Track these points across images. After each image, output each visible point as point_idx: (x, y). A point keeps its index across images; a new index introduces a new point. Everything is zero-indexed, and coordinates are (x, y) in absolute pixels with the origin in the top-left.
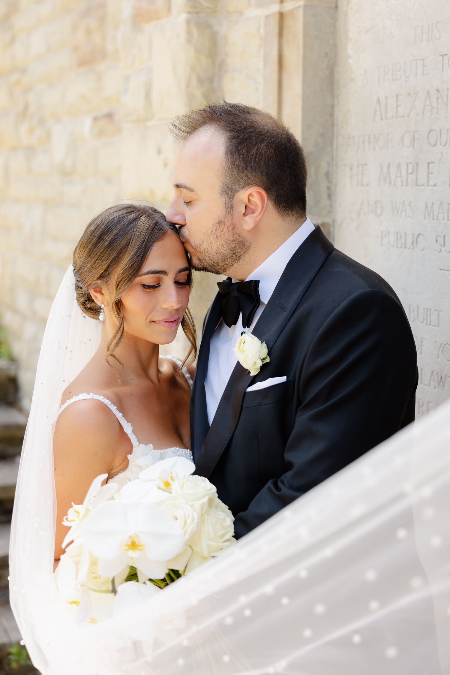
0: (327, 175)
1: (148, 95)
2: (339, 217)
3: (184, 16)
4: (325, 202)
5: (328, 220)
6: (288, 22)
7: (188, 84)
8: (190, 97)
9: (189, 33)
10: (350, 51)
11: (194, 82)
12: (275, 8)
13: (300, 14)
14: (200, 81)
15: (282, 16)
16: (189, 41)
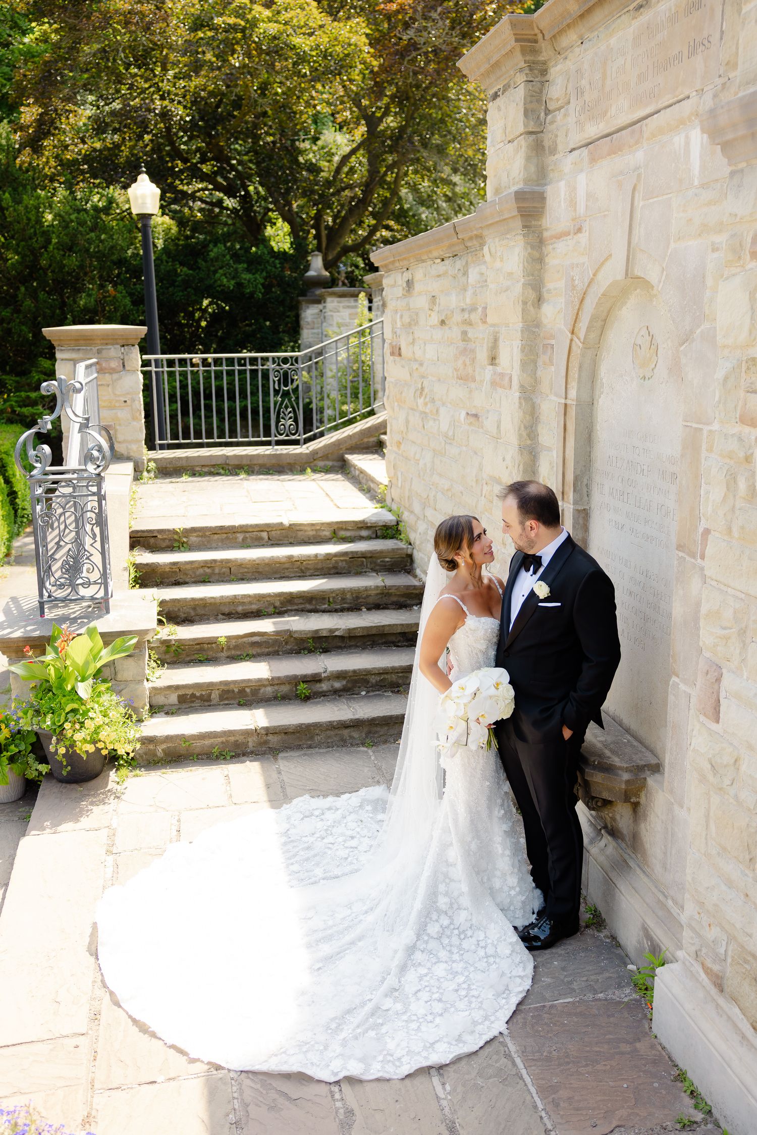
0: (587, 485)
1: (498, 427)
2: (592, 507)
3: (518, 394)
4: (586, 498)
5: (587, 507)
6: (568, 409)
7: (520, 429)
8: (520, 436)
9: (520, 403)
10: (598, 428)
11: (523, 428)
12: (563, 401)
13: (574, 408)
14: (526, 428)
15: (566, 405)
16: (520, 408)
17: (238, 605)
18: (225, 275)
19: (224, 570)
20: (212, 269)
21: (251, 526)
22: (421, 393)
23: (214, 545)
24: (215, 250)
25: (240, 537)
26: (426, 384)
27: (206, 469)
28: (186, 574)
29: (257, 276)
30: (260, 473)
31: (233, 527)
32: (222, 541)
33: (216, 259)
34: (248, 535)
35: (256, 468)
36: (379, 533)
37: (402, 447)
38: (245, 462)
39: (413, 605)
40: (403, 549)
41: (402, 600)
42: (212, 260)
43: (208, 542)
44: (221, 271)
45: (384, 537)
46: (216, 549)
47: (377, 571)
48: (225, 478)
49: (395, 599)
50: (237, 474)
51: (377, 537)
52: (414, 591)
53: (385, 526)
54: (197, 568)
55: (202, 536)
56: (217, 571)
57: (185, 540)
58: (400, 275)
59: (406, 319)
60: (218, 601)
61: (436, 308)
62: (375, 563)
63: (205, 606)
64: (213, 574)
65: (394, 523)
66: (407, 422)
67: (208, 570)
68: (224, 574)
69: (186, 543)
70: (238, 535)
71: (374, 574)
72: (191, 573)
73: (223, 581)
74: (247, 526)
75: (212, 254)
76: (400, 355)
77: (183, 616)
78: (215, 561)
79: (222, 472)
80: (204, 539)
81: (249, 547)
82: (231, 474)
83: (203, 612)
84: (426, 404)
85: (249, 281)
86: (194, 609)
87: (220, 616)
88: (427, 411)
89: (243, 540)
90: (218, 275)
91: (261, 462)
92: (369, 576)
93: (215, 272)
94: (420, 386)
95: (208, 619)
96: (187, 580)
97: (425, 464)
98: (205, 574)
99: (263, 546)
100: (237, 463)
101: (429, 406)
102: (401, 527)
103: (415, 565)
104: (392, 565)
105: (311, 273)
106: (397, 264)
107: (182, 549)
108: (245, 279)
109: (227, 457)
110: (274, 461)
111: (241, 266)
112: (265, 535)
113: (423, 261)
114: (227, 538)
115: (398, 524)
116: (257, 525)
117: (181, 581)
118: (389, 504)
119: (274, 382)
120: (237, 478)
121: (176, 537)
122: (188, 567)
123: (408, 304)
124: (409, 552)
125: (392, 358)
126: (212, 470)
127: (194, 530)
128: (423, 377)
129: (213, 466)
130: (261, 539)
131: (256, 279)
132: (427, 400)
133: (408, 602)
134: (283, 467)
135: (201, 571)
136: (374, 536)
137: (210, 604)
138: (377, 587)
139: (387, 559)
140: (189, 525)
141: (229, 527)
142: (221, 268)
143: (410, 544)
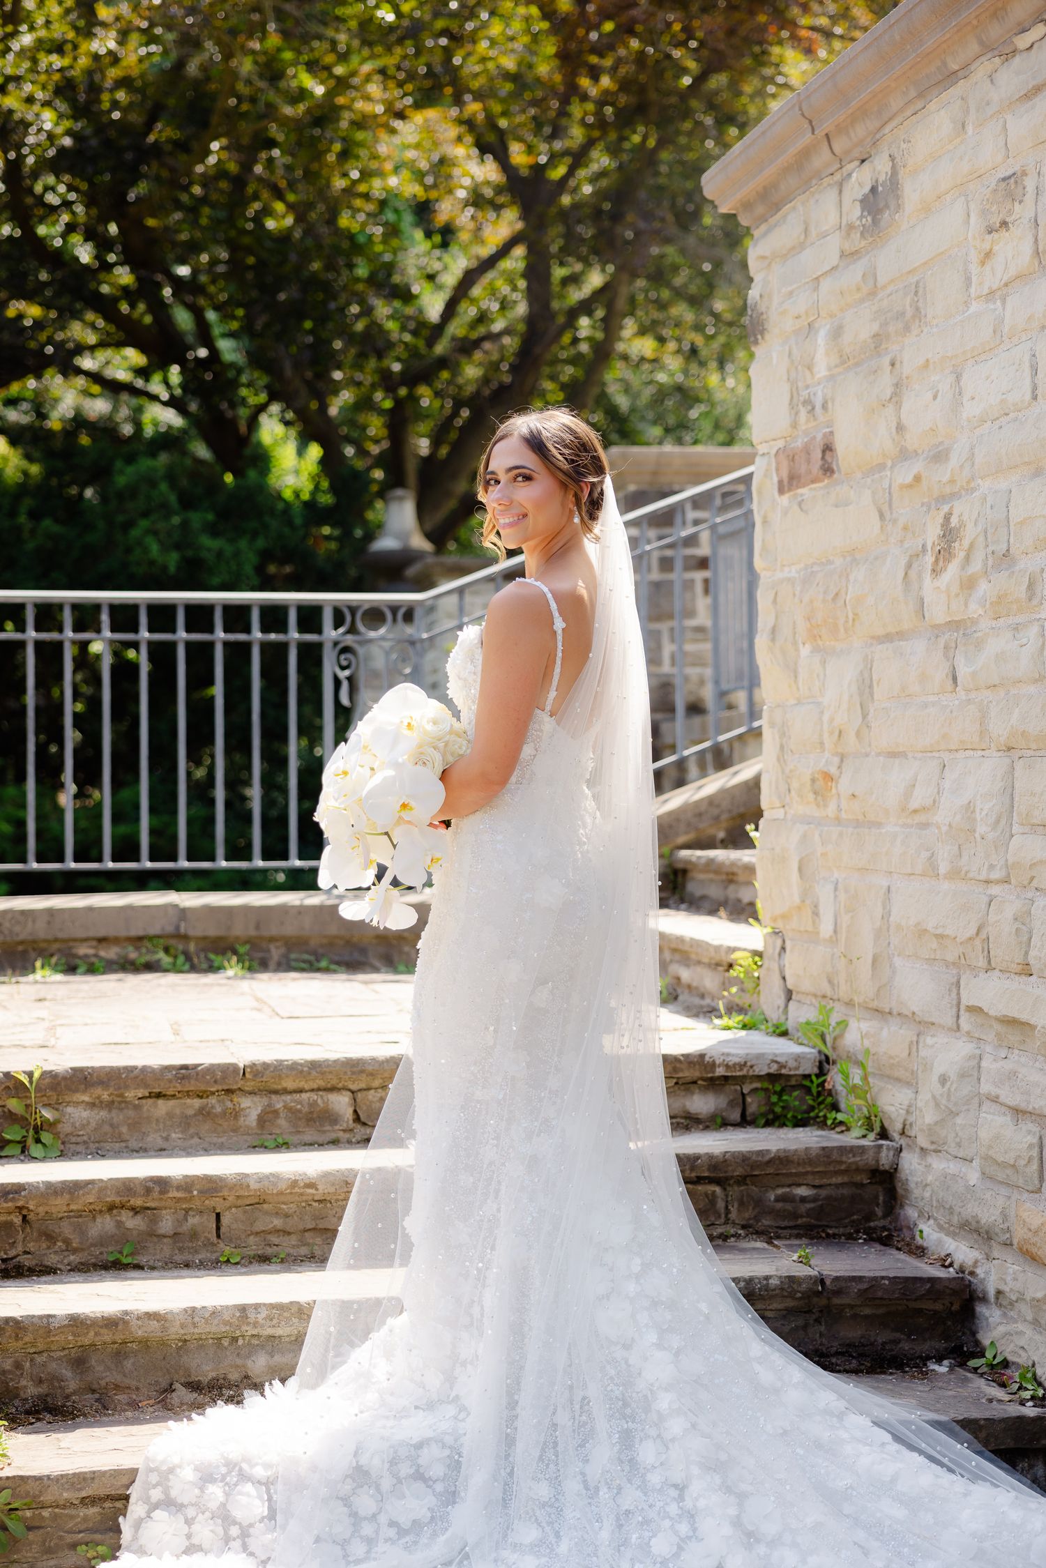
17: (252, 1350)
18: (155, 533)
19: (193, 1221)
20: (120, 518)
21: (296, 1069)
22: (944, 553)
23: (154, 1139)
24: (130, 470)
25: (252, 1108)
26: (963, 510)
27: (111, 953)
28: (50, 1237)
29: (243, 544)
30: (286, 965)
31: (228, 1071)
32: (185, 1123)
33: (131, 492)
34: (279, 1103)
35: (276, 953)
36: (754, 1104)
37: (844, 785)
38: (239, 930)
39: (929, 1358)
40: (862, 1149)
41: (881, 1337)
42: (120, 496)
43: (134, 1126)
44: (144, 523)
45: (773, 1120)
46: (161, 1152)
47: (770, 1236)
48: (172, 978)
49: (852, 1333)
50: (212, 969)
51: (745, 1121)
52: (927, 1305)
53: (772, 1077)
54: (93, 1214)
55: (110, 1105)
56: (166, 1224)
57: (48, 1114)
58: (832, 195)
59: (861, 328)
60: (175, 1331)
61: (1023, 212)
62: (759, 1202)
63: (120, 1353)
64: (152, 1234)
65: (809, 1068)
66: (866, 687)
67: (133, 1223)
68: (194, 1235)
69: (50, 1126)
70: (245, 1102)
71: (759, 1244)
72: (66, 1229)
73: (187, 1266)
74: (278, 1069)
75: (121, 481)
76: (828, 470)
77: (31, 1390)
78: (162, 1183)
79: (166, 960)
80: (117, 1116)
81: (283, 1146)
82: (193, 969)
83: (112, 1377)
84: (968, 585)
85: (220, 554)
86: (80, 1363)
87: (182, 1394)
88: (974, 609)
89: (262, 1121)
90: (135, 533)
91: (290, 930)
92: (743, 1251)
93: (128, 525)
94: (933, 533)
95: (134, 1405)
96: (52, 1259)
97: (969, 808)
98: (122, 1237)
99: (335, 1143)
100: (212, 932)
101: (983, 587)
102: (835, 1079)
103: (911, 1213)
104: (820, 1212)
105: (386, 543)
106: (822, 157)
107: (36, 1150)
108: (209, 550)
109: (183, 913)
110: (333, 930)
111: (198, 518)
112: (341, 1103)
113: (951, 78)
114: (204, 1113)
115: (822, 1072)
116: (314, 1065)
117: (27, 1261)
118: (774, 1015)
119: (337, 683)
120: (211, 978)
121: (14, 1105)
122: (59, 1205)
123: (871, 275)
124: (885, 1160)
125: (785, 500)
126: (133, 955)
127: (81, 1079)
128: (942, 499)
129: (138, 941)
130: (324, 1118)
131: (237, 554)
132: (976, 566)
133: (906, 1346)
134: (363, 951)
135: (105, 1224)
136: (735, 1115)
137: (145, 1343)
138: (791, 1279)
139: (802, 1191)
140: (62, 1062)
141: (212, 1069)
142: (145, 515)
143: (884, 1134)
